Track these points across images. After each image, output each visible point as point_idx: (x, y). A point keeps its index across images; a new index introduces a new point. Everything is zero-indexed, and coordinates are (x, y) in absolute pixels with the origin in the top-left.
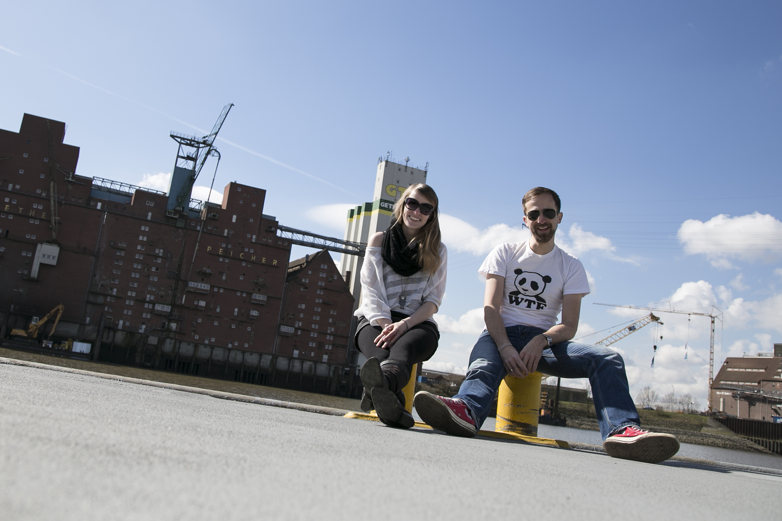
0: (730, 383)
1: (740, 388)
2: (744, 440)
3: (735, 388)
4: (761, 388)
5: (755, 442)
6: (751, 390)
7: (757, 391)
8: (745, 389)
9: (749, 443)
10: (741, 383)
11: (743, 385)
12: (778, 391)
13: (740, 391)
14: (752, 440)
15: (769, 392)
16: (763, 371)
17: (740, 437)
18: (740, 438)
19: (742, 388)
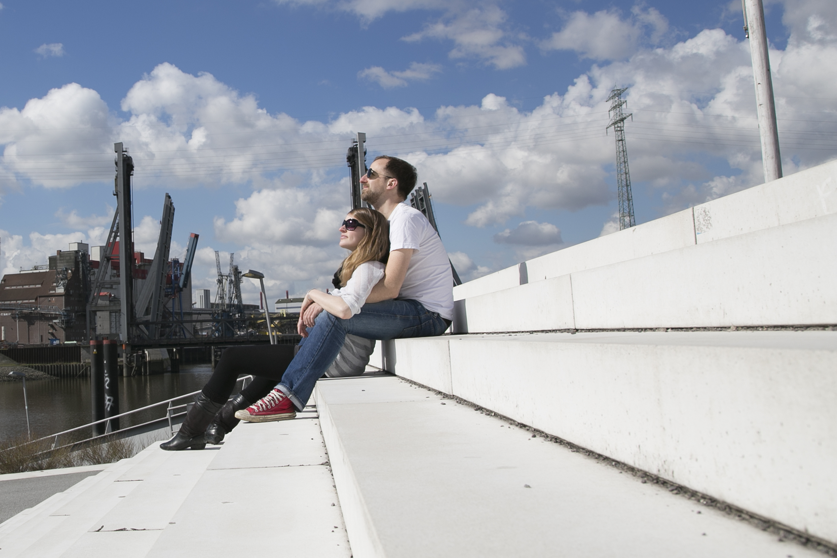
0: (8, 302)
1: (18, 307)
2: (26, 369)
3: (13, 308)
4: (38, 304)
5: (36, 369)
6: (29, 308)
7: (35, 308)
8: (23, 308)
9: (31, 371)
10: (20, 302)
11: (21, 303)
12: (53, 306)
13: (19, 311)
14: (32, 367)
15: (46, 308)
16: (39, 286)
17: (22, 366)
18: (22, 368)
19: (20, 307)
